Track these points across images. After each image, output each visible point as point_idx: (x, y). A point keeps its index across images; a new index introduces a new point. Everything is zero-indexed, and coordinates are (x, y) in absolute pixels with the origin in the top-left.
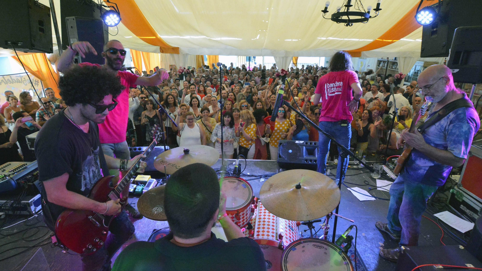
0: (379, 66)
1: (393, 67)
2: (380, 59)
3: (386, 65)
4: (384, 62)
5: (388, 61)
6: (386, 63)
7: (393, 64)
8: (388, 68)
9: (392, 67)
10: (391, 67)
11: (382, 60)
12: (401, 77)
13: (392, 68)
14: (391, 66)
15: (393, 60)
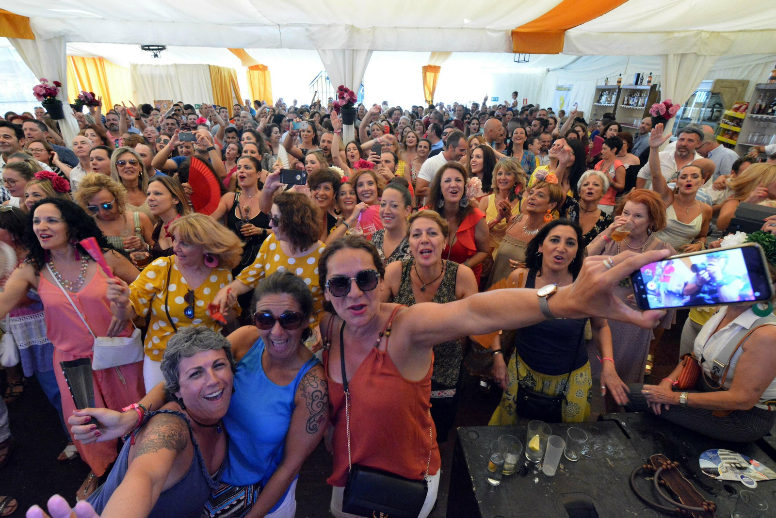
0: (599, 102)
1: (631, 102)
2: (602, 84)
3: (614, 97)
4: (610, 91)
5: (620, 90)
6: (615, 93)
7: (631, 95)
8: (620, 105)
9: (628, 101)
10: (625, 102)
11: (606, 87)
12: (667, 112)
13: (628, 104)
14: (626, 99)
15: (631, 85)
